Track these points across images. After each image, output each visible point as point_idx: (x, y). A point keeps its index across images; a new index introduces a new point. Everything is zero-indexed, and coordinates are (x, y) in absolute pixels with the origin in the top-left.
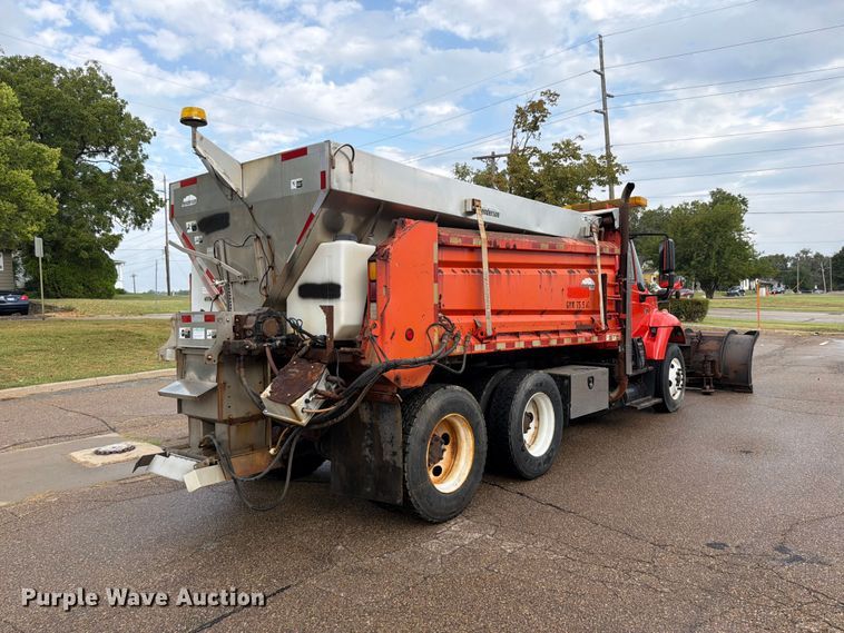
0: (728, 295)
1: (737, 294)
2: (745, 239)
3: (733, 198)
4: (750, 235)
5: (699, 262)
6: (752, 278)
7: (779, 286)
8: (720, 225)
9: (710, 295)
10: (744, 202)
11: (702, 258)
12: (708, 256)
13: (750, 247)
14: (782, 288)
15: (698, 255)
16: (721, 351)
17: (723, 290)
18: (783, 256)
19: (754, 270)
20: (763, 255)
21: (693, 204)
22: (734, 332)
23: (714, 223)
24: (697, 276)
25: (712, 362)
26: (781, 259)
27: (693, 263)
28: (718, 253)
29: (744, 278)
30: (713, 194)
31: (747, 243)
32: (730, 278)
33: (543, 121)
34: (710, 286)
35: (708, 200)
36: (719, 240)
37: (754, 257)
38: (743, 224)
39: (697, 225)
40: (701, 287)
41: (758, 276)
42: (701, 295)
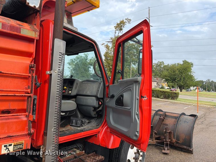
0: (187, 91)
1: (189, 91)
2: (192, 75)
3: (189, 63)
4: (194, 73)
5: (178, 80)
6: (194, 86)
7: (201, 89)
8: (184, 70)
9: (181, 91)
10: (192, 64)
11: (179, 79)
12: (181, 79)
13: (194, 77)
14: (202, 89)
15: (178, 78)
16: (176, 125)
17: (185, 89)
18: (202, 81)
19: (195, 84)
20: (197, 80)
21: (178, 64)
22: (184, 114)
23: (183, 69)
24: (177, 85)
25: (170, 133)
26: (202, 82)
27: (176, 80)
28: (184, 78)
29: (191, 86)
30: (183, 61)
31: (192, 76)
32: (187, 86)
33: (124, 27)
34: (181, 88)
35: (182, 63)
36: (184, 74)
37: (194, 80)
38: (192, 71)
39: (178, 69)
40: (179, 88)
41: (196, 86)
42: (178, 90)
